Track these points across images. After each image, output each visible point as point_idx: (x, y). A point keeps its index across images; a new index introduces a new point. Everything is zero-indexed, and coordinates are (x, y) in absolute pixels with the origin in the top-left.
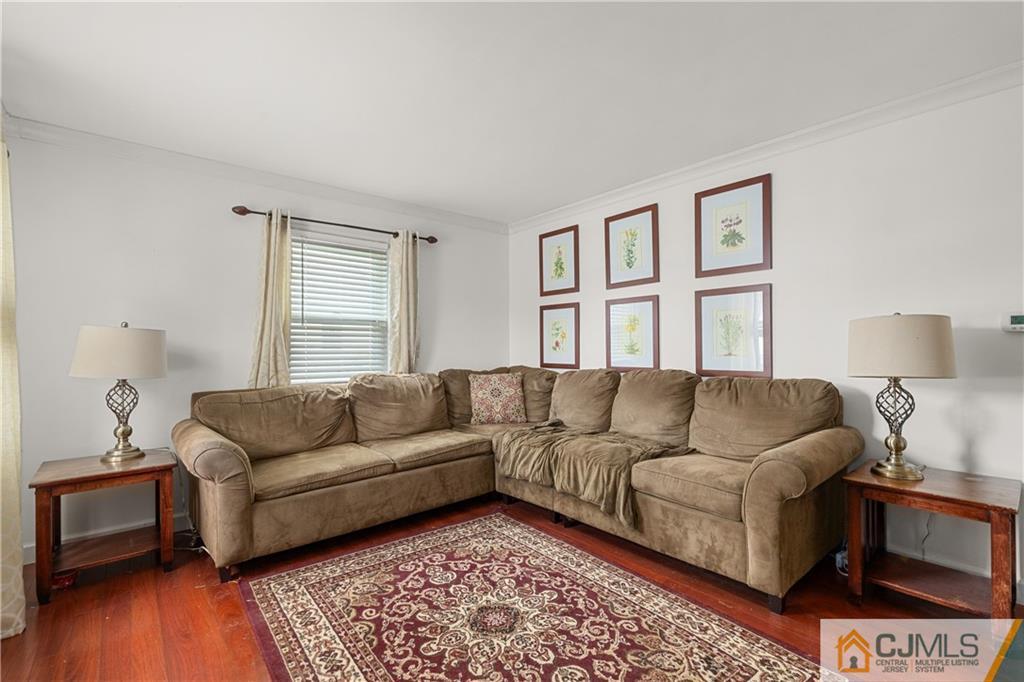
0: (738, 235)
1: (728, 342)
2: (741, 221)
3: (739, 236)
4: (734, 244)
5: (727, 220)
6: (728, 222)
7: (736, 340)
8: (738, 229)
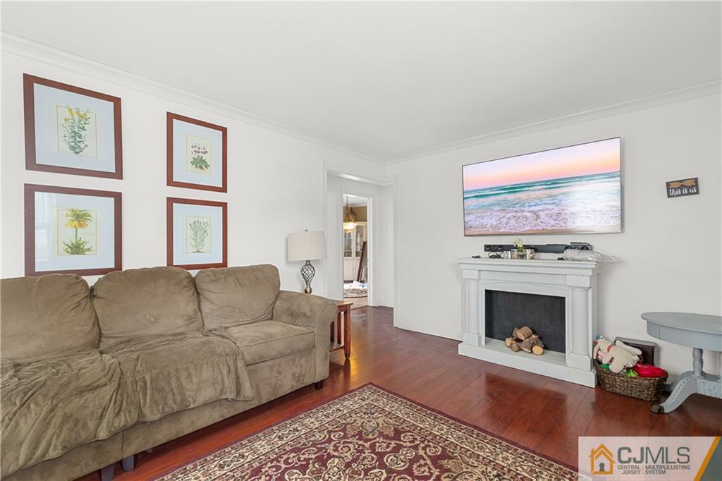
0: (204, 162)
1: (196, 242)
2: (206, 152)
3: (206, 162)
4: (201, 167)
5: (196, 146)
6: (196, 149)
7: (203, 241)
8: (205, 157)
